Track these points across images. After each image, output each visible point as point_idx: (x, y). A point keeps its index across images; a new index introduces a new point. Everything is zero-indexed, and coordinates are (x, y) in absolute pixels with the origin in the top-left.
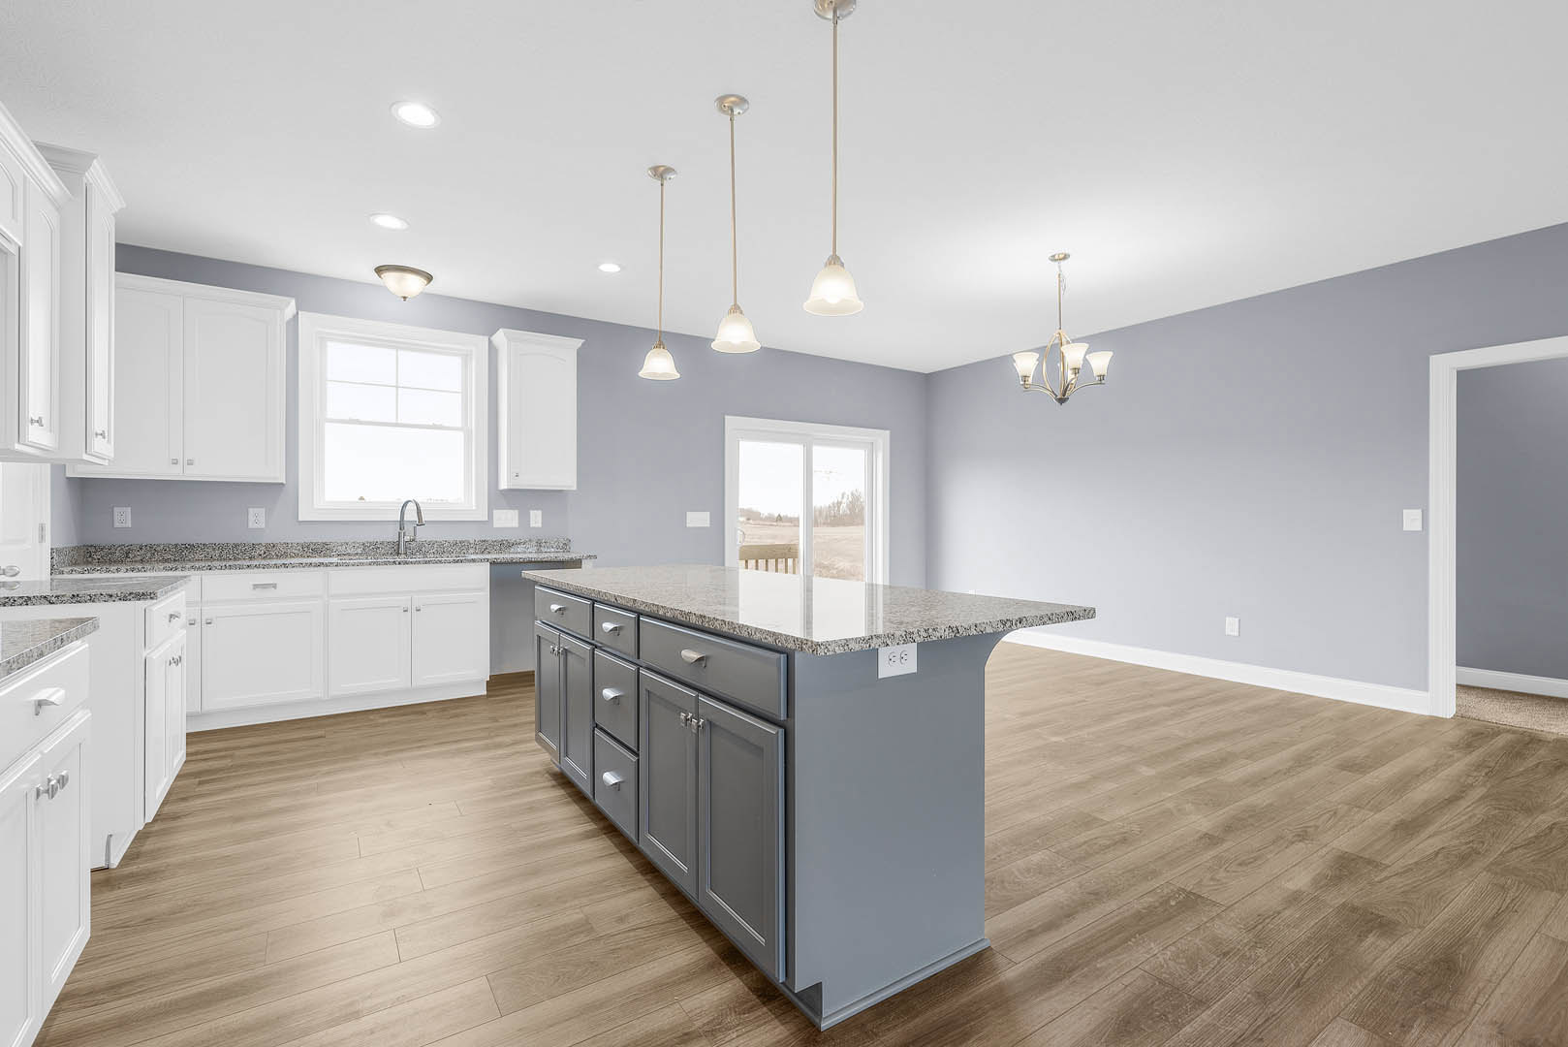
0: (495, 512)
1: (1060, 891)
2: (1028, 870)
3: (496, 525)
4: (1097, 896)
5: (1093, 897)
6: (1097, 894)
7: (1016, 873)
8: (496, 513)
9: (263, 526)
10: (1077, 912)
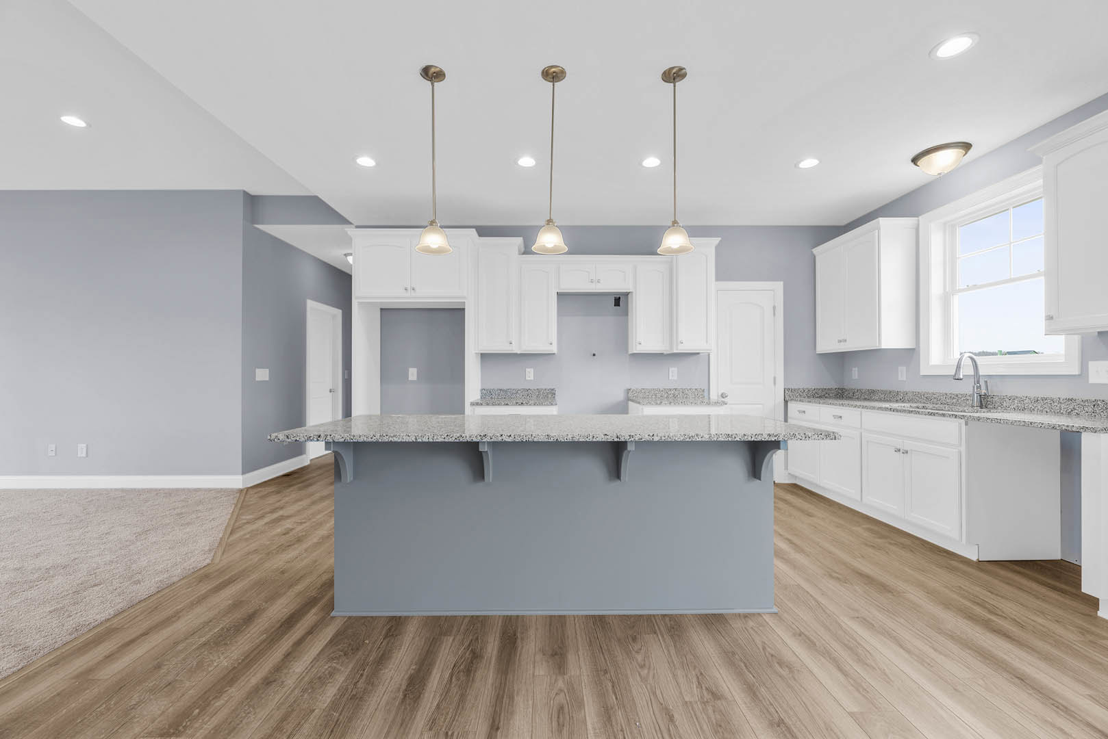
0: (1091, 363)
1: (298, 670)
2: (331, 675)
3: (1093, 379)
4: (268, 682)
5: (271, 679)
6: (268, 684)
7: (338, 666)
8: (1093, 366)
9: (905, 379)
10: (283, 660)
